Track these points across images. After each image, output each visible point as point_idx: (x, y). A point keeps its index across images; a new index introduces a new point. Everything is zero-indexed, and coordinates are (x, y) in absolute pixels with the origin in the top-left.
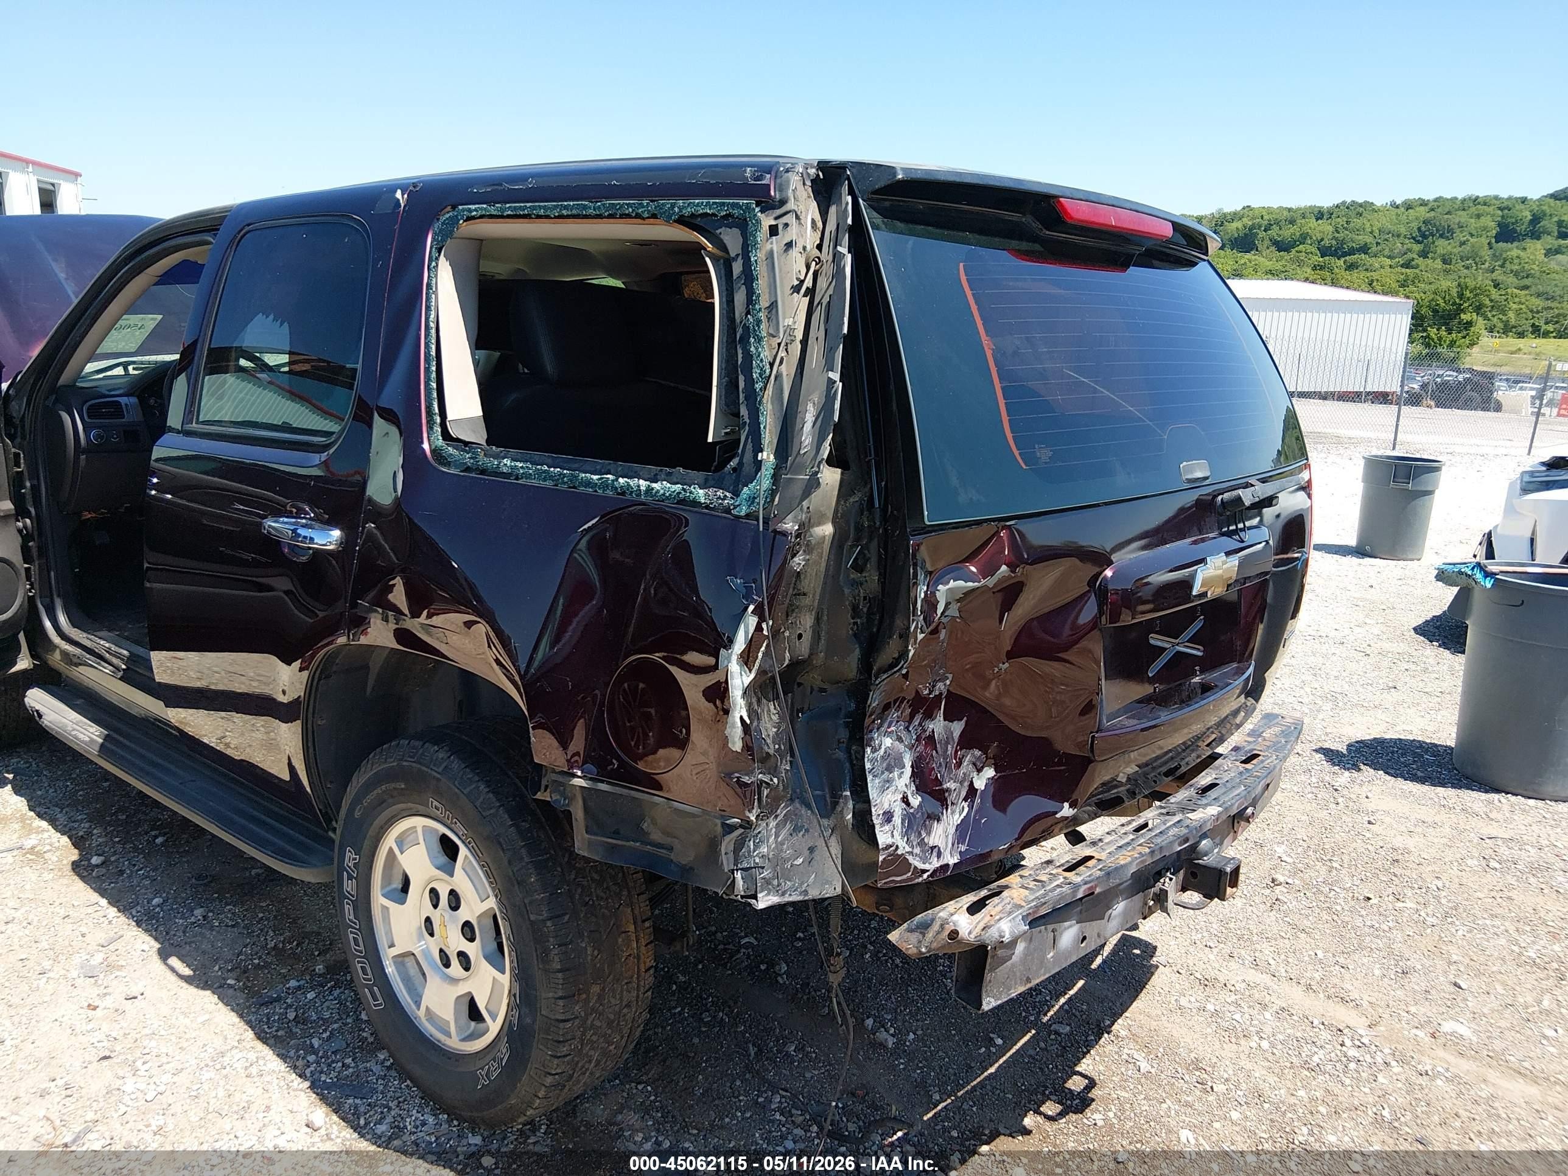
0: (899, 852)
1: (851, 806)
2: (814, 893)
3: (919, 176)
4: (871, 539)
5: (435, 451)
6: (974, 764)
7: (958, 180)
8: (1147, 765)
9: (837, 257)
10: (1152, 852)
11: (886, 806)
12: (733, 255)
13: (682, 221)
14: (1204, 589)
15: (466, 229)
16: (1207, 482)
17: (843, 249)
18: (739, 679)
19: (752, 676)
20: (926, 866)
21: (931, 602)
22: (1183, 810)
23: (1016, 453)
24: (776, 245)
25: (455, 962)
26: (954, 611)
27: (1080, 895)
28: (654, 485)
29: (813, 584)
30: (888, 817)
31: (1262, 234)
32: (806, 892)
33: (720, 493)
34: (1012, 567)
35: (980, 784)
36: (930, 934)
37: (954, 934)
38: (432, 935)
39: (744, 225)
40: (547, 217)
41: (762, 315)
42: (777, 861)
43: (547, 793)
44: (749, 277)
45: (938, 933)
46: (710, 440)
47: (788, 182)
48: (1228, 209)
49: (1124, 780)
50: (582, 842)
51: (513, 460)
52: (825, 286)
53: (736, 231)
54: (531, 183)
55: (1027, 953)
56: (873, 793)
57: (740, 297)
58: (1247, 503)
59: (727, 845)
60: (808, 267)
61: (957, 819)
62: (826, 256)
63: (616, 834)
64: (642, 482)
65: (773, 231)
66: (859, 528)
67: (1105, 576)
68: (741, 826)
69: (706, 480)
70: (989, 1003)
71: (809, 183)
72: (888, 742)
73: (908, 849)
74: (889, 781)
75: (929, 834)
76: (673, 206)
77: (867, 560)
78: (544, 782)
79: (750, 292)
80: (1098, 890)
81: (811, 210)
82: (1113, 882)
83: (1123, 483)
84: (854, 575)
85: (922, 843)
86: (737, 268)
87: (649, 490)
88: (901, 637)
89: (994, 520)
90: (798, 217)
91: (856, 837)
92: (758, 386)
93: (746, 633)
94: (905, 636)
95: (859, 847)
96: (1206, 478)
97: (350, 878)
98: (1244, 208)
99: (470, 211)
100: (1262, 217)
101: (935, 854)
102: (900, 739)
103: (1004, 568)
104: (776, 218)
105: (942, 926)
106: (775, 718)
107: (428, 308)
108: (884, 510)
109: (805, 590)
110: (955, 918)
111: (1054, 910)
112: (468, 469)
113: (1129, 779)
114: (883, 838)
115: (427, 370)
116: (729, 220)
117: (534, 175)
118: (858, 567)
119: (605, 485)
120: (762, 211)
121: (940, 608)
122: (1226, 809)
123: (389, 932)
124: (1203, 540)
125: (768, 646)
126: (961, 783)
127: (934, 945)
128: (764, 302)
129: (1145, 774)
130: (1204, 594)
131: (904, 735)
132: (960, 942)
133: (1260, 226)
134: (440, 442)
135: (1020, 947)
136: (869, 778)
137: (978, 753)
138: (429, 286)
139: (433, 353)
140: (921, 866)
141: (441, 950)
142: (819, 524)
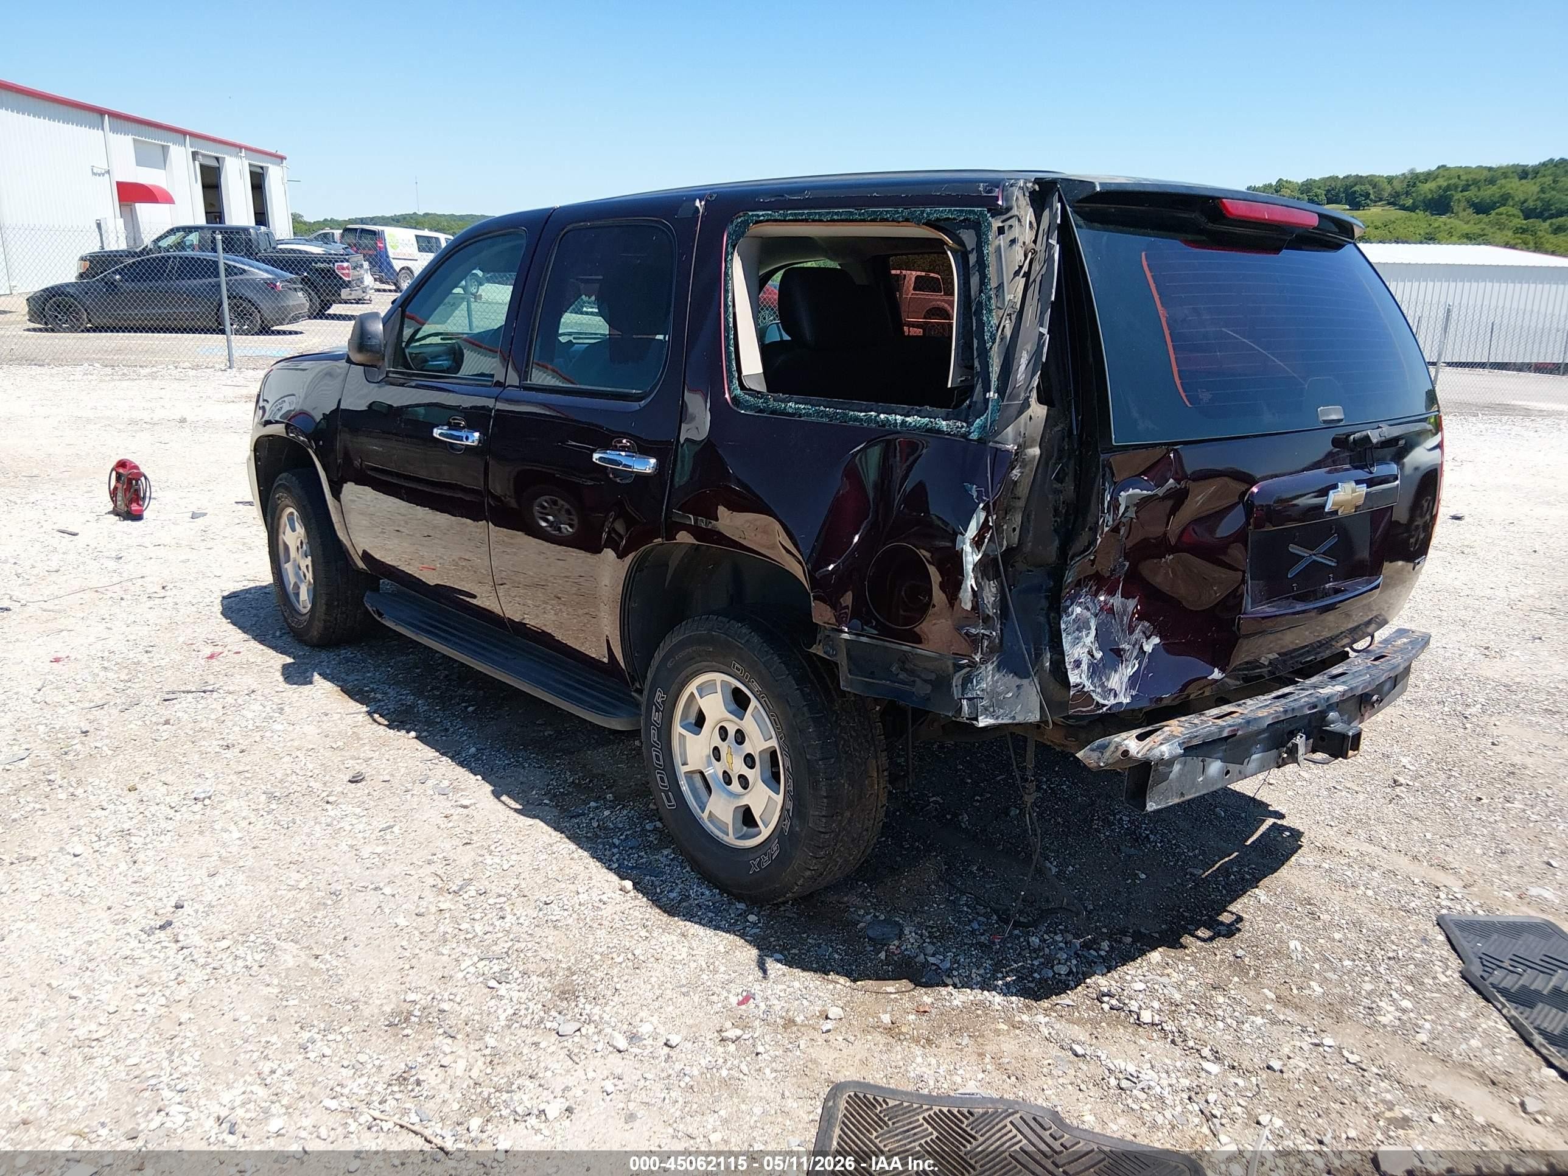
0: (1085, 690)
1: (1049, 656)
2: (1020, 719)
3: (1113, 188)
4: (1069, 458)
5: (735, 399)
6: (1144, 633)
7: (1142, 189)
8: (1285, 654)
9: (1049, 248)
10: (1286, 712)
11: (1076, 656)
12: (969, 249)
13: (929, 224)
14: (1335, 508)
15: (755, 230)
16: (1341, 424)
17: (1053, 242)
18: (971, 558)
19: (980, 556)
20: (1106, 702)
21: (1115, 504)
22: (1315, 687)
23: (1183, 395)
24: (1002, 241)
25: (735, 781)
26: (1131, 514)
27: (1225, 734)
28: (907, 419)
29: (1023, 491)
30: (1078, 664)
31: (1458, 196)
32: (1014, 718)
33: (959, 424)
34: (1177, 480)
35: (1148, 648)
36: (1107, 754)
37: (1126, 753)
38: (718, 760)
39: (978, 227)
40: (821, 221)
41: (992, 293)
42: (993, 694)
43: (820, 647)
44: (982, 264)
45: (1114, 752)
46: (949, 386)
47: (1013, 194)
48: (1421, 168)
49: (1266, 663)
50: (846, 681)
51: (796, 403)
52: (1038, 268)
53: (972, 232)
54: (807, 195)
55: (1181, 774)
56: (1066, 646)
57: (975, 280)
58: (1375, 441)
59: (957, 680)
60: (1026, 257)
61: (1130, 671)
62: (1040, 247)
63: (872, 675)
64: (898, 417)
65: (1001, 231)
66: (1061, 450)
67: (1253, 493)
68: (969, 666)
69: (948, 414)
70: (1151, 806)
71: (1027, 194)
72: (1078, 610)
73: (1092, 688)
74: (1079, 638)
75: (1108, 679)
76: (922, 212)
77: (1067, 474)
78: (819, 637)
79: (983, 277)
80: (1239, 733)
81: (1029, 215)
82: (1253, 728)
83: (1269, 420)
84: (1057, 486)
85: (1103, 686)
86: (973, 258)
87: (903, 422)
88: (1090, 529)
89: (1165, 444)
90: (1019, 220)
91: (1052, 678)
92: (988, 345)
93: (978, 523)
94: (1094, 530)
95: (1053, 686)
96: (1341, 420)
97: (657, 710)
98: (1439, 168)
99: (758, 216)
100: (1459, 177)
101: (1112, 694)
102: (1087, 609)
103: (1171, 481)
104: (1003, 222)
105: (1116, 747)
106: (994, 590)
107: (726, 291)
108: (1080, 436)
109: (1020, 495)
110: (1126, 742)
111: (1204, 743)
112: (761, 411)
113: (1270, 663)
114: (1073, 678)
115: (727, 338)
116: (967, 224)
117: (809, 188)
118: (1059, 479)
119: (869, 420)
120: (992, 216)
121: (1122, 509)
122: (1352, 689)
123: (684, 754)
124: (1337, 471)
125: (992, 534)
126: (1134, 646)
127: (1110, 761)
128: (994, 284)
129: (1285, 661)
130: (1336, 512)
131: (1090, 605)
132: (1130, 758)
133: (1456, 187)
134: (738, 392)
135: (1177, 768)
136: (1064, 635)
137: (1147, 624)
138: (726, 274)
139: (731, 325)
140: (1102, 701)
141: (725, 772)
142: (1031, 446)
